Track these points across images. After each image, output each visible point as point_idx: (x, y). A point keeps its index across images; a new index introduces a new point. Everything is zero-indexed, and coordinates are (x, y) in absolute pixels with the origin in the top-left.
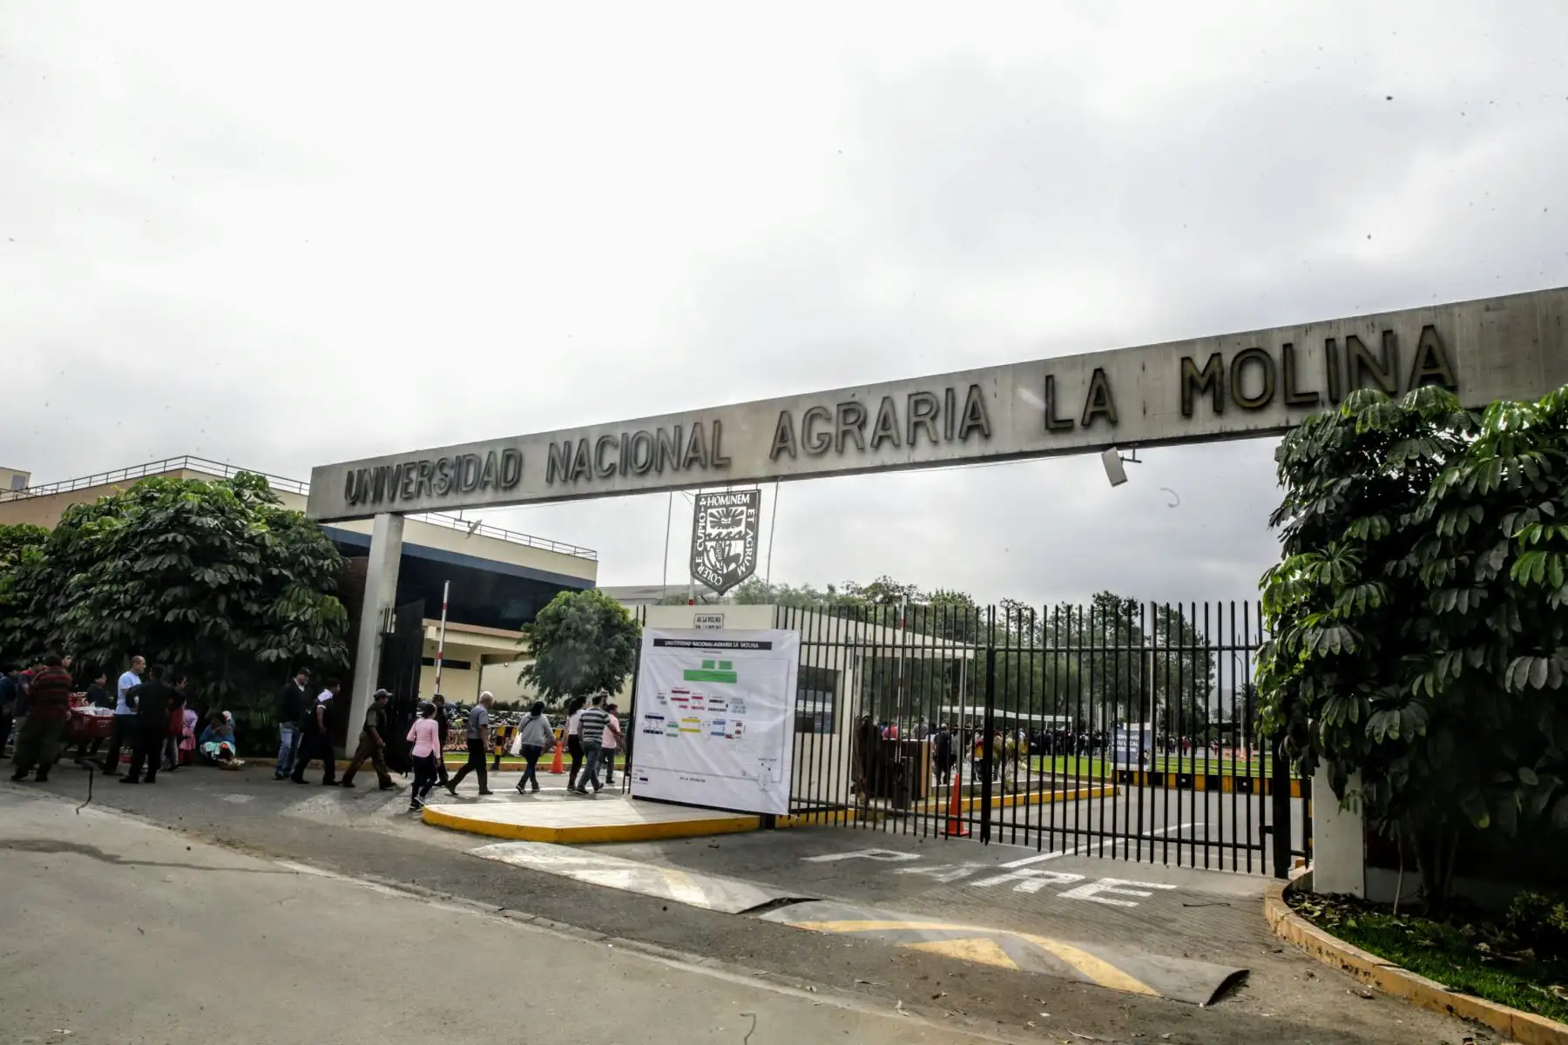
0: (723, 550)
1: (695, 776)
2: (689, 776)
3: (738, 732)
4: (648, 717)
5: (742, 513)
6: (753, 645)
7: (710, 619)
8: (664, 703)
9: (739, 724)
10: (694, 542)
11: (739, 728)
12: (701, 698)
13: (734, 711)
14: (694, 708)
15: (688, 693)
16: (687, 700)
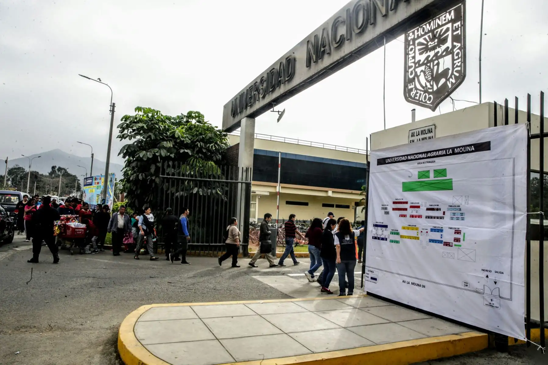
0: (432, 71)
1: (416, 281)
2: (411, 280)
3: (457, 240)
4: (376, 226)
5: (447, 30)
6: (469, 149)
7: (423, 132)
8: (387, 213)
9: (458, 232)
10: (406, 71)
11: (457, 236)
12: (418, 207)
13: (452, 219)
14: (412, 216)
15: (406, 203)
16: (406, 209)
